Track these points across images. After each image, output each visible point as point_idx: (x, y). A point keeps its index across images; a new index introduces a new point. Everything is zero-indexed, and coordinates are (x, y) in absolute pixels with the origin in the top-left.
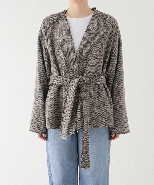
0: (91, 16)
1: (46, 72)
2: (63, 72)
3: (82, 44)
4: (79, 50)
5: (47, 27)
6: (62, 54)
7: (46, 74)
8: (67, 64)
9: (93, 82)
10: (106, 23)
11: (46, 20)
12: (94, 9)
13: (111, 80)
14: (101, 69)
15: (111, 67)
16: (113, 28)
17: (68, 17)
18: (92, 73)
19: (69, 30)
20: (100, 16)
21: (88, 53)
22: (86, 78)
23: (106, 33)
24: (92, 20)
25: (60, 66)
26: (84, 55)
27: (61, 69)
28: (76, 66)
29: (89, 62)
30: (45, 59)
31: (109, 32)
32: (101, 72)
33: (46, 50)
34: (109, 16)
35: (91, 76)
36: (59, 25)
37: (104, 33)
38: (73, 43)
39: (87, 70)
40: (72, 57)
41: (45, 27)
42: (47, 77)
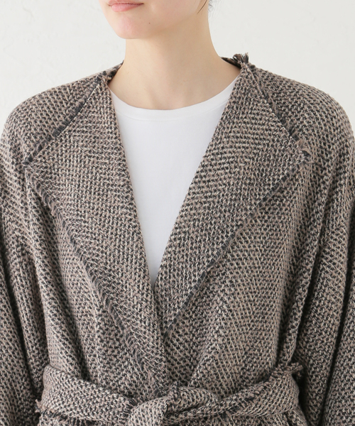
3: (180, 237)
4: (168, 266)
9: (235, 409)
10: (291, 132)
12: (238, 63)
19: (124, 169)
20: (267, 98)
21: (207, 277)
22: (201, 395)
25: (82, 332)
26: (190, 287)
27: (86, 347)
29: (215, 317)
35: (226, 381)
37: (284, 179)
38: (137, 231)
39: (205, 355)
40: (134, 296)
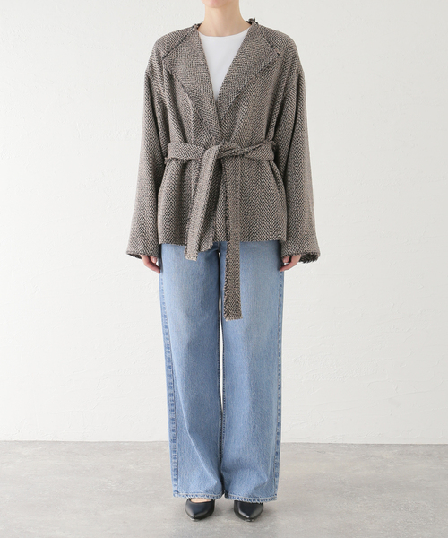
0: (245, 33)
1: (159, 139)
2: (191, 136)
3: (227, 82)
4: (222, 94)
5: (162, 55)
6: (190, 102)
7: (160, 144)
8: (199, 120)
9: (248, 153)
10: (272, 46)
11: (161, 42)
12: (251, 22)
13: (283, 154)
14: (264, 130)
15: (281, 128)
16: (286, 56)
17: (202, 36)
18: (247, 137)
19: (204, 58)
20: (262, 34)
21: (238, 98)
22: (234, 145)
23: (272, 63)
24: (247, 39)
25: (185, 125)
26: (230, 102)
27: (187, 132)
28: (215, 124)
29: (240, 115)
30: (157, 110)
31: (279, 62)
32: (264, 136)
33: (160, 97)
34: (280, 34)
35: (244, 142)
36: (185, 49)
37: (269, 63)
38: (210, 81)
39: (236, 130)
40: (208, 107)
41: (158, 55)
42: (161, 148)
